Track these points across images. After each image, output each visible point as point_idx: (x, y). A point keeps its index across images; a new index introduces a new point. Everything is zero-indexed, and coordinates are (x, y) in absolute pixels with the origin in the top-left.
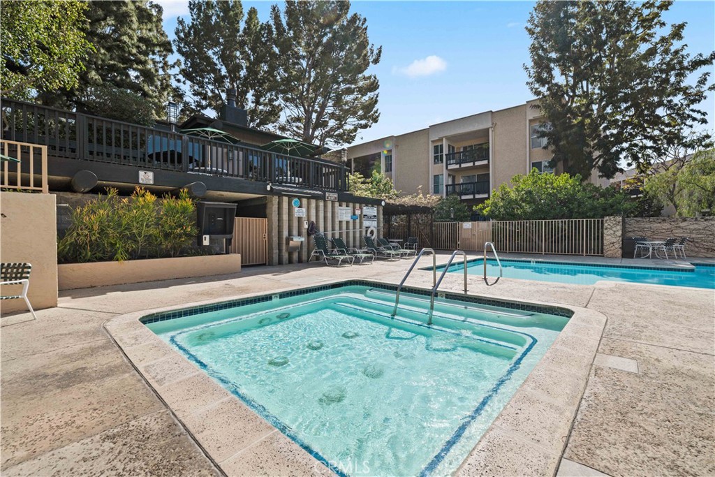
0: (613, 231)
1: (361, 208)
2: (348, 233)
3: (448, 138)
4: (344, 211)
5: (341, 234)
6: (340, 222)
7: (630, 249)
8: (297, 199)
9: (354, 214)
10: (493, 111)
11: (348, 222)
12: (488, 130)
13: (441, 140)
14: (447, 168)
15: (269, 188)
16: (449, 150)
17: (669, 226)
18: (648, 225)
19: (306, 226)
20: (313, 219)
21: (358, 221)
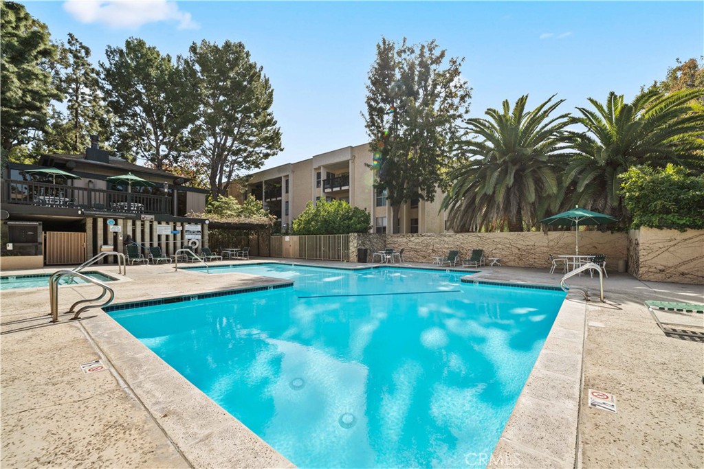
0: (354, 244)
1: (182, 225)
2: (167, 244)
3: (325, 167)
4: (163, 228)
5: (159, 244)
6: (159, 236)
7: (363, 256)
8: (112, 220)
9: (175, 229)
10: (353, 146)
11: (167, 237)
12: (348, 161)
13: (319, 168)
14: (324, 191)
15: (80, 212)
16: (327, 177)
17: (406, 240)
18: (396, 240)
19: (121, 238)
20: (130, 233)
21: (179, 236)
